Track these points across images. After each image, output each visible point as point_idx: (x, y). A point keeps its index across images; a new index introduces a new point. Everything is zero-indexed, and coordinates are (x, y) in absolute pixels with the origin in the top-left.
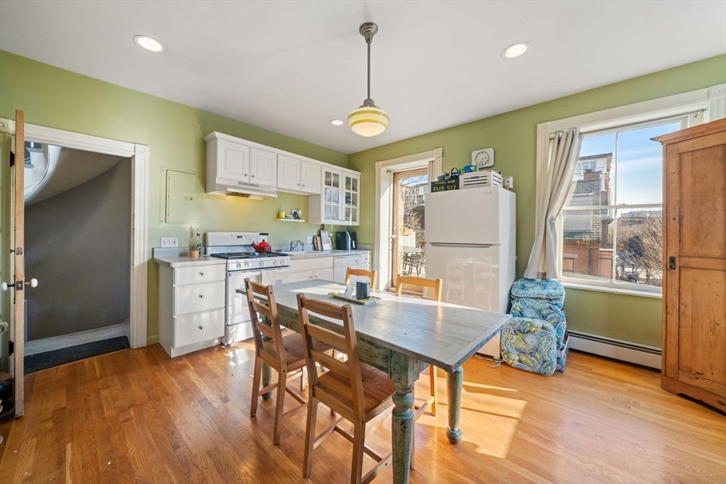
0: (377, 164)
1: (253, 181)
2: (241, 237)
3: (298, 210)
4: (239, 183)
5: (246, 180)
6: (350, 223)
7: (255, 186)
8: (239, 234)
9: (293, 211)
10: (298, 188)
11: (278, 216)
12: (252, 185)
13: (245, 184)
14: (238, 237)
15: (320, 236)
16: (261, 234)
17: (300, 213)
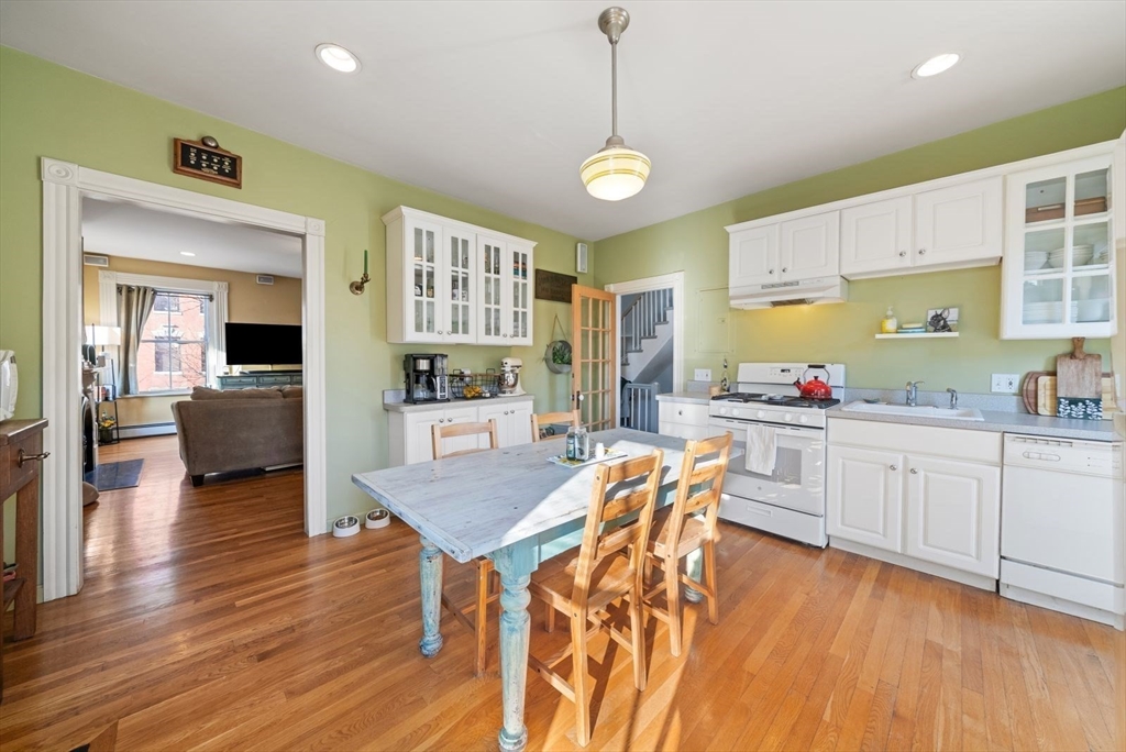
1: (787, 278)
2: (789, 371)
3: (946, 308)
4: (763, 287)
5: (775, 279)
7: (791, 284)
8: (785, 366)
9: (931, 313)
12: (785, 284)
13: (773, 286)
14: (783, 371)
16: (810, 366)
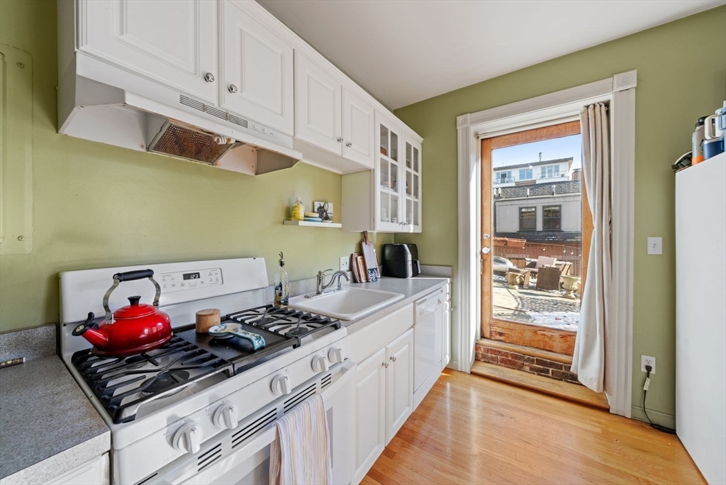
0: (460, 119)
2: (197, 275)
3: (326, 202)
4: (183, 100)
6: (411, 229)
7: (236, 121)
8: (190, 267)
9: (317, 205)
10: (336, 149)
11: (289, 215)
12: (227, 117)
13: (203, 106)
14: (187, 277)
15: (361, 253)
17: (330, 209)
